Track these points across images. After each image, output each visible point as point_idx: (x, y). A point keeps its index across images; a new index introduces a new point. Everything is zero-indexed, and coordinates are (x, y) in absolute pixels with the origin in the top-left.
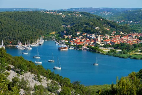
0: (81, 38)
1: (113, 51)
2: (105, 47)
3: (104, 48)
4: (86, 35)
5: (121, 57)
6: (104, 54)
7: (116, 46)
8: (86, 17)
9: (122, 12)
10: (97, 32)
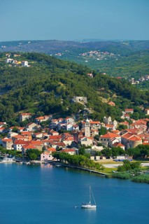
0: (33, 128)
1: (133, 166)
2: (105, 154)
3: (104, 158)
4: (49, 122)
6: (106, 177)
7: (138, 152)
8: (44, 67)
9: (145, 51)
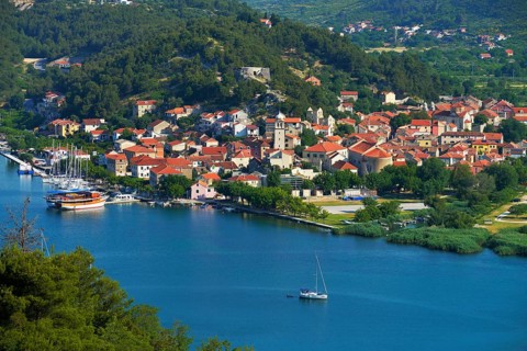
0: (164, 131)
1: (385, 211)
2: (322, 185)
3: (319, 193)
4: (195, 119)
5: (439, 249)
6: (334, 232)
7: (388, 180)
10: (261, 99)
